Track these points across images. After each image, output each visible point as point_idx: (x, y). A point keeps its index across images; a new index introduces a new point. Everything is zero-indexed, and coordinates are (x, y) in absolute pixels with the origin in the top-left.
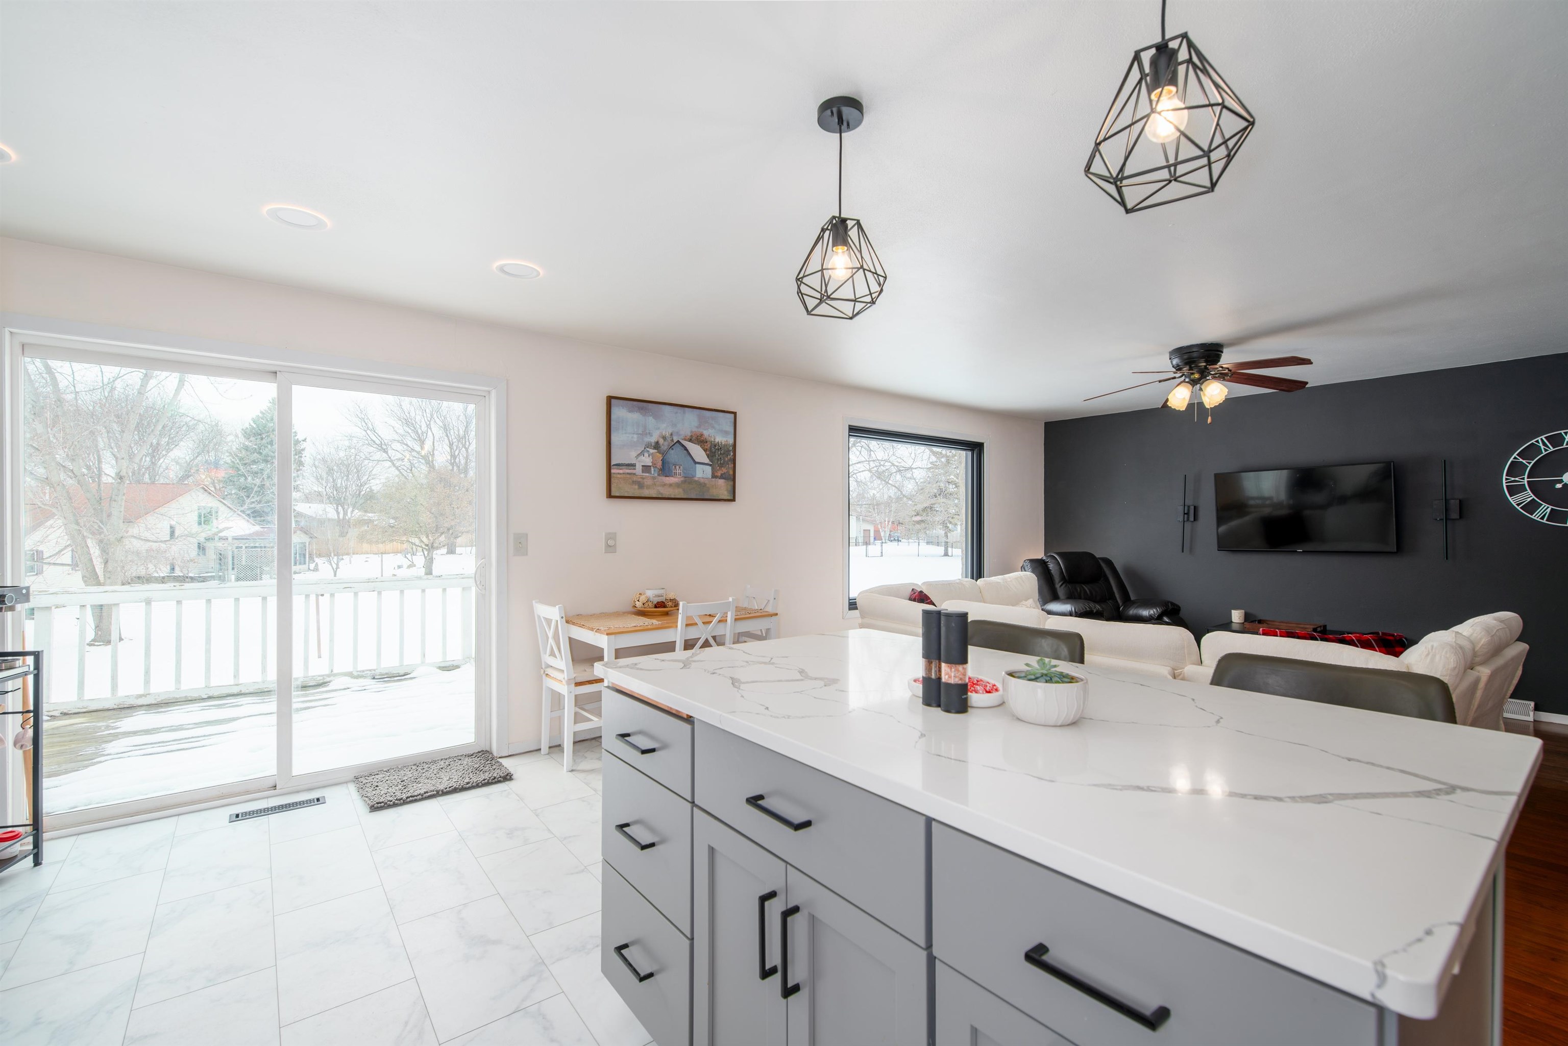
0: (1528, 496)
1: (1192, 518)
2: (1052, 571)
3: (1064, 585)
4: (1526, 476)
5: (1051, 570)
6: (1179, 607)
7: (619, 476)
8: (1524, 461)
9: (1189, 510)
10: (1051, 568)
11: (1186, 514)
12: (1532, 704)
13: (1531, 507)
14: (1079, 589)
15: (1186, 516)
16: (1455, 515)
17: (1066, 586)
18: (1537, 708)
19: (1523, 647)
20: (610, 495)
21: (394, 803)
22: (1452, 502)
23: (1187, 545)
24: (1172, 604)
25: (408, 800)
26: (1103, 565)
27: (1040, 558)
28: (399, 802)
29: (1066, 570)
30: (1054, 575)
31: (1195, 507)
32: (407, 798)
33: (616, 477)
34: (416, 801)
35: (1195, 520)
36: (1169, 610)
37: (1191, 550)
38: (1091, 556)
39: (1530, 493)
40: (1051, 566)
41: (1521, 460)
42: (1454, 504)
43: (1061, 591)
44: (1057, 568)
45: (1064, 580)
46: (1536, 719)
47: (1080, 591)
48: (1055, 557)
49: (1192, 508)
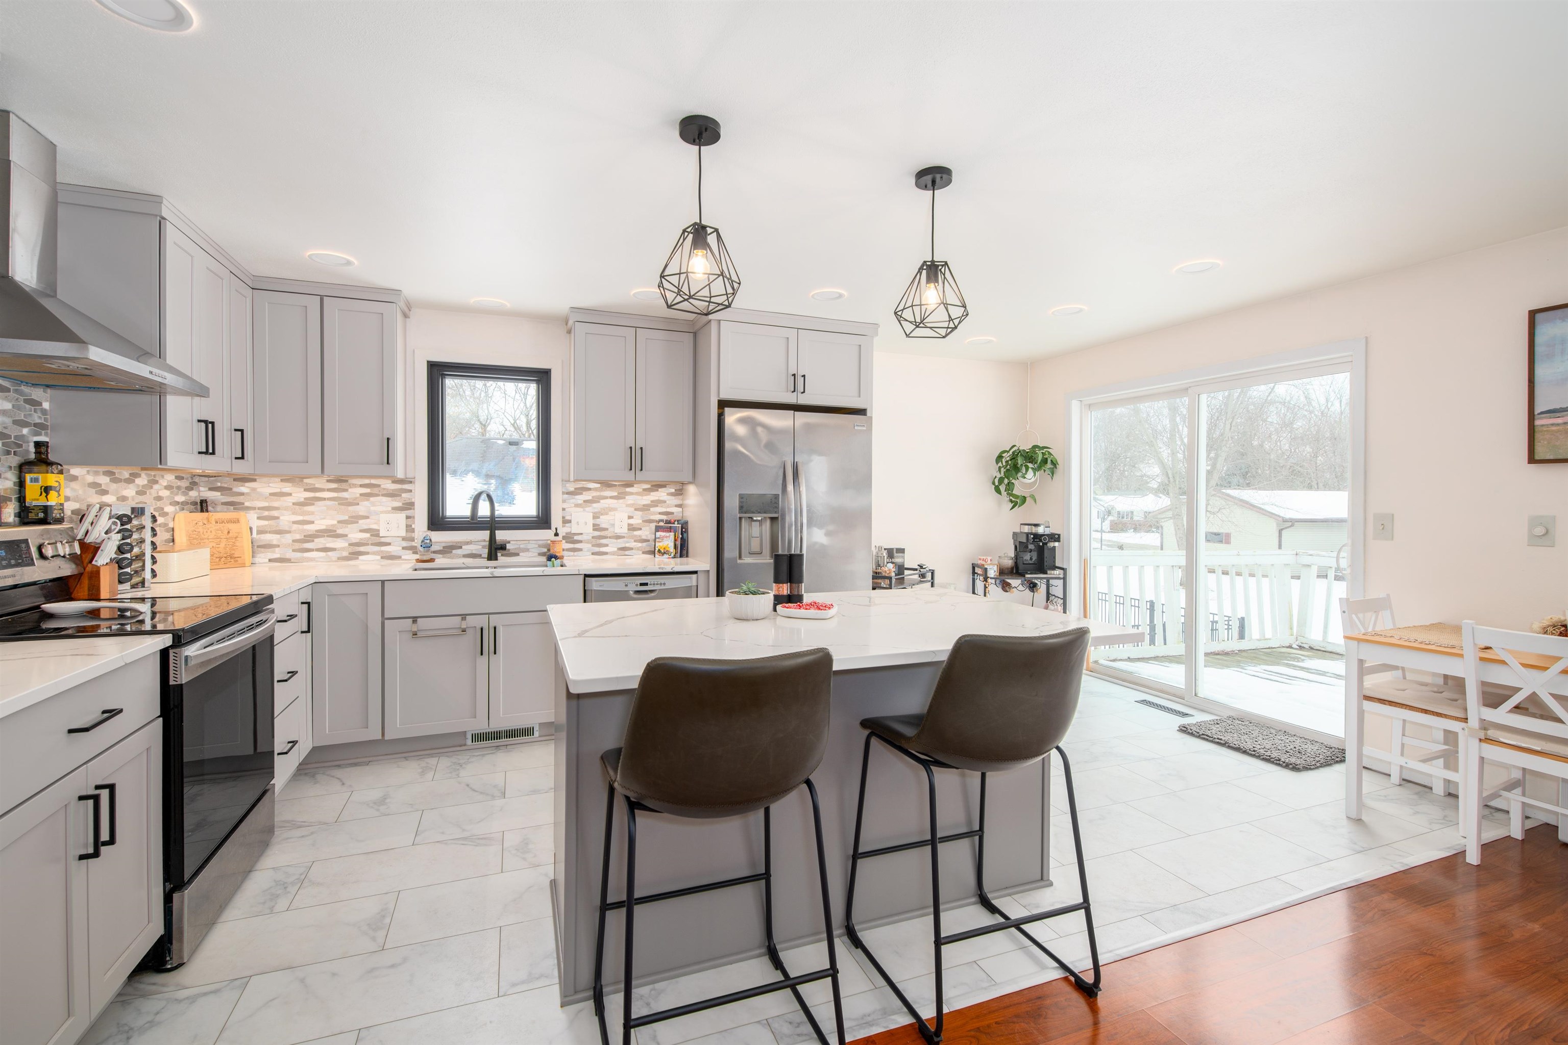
7: (1554, 428)
20: (1532, 459)
21: (1192, 732)
25: (1202, 736)
28: (1196, 733)
32: (1203, 734)
33: (1547, 431)
34: (1207, 740)
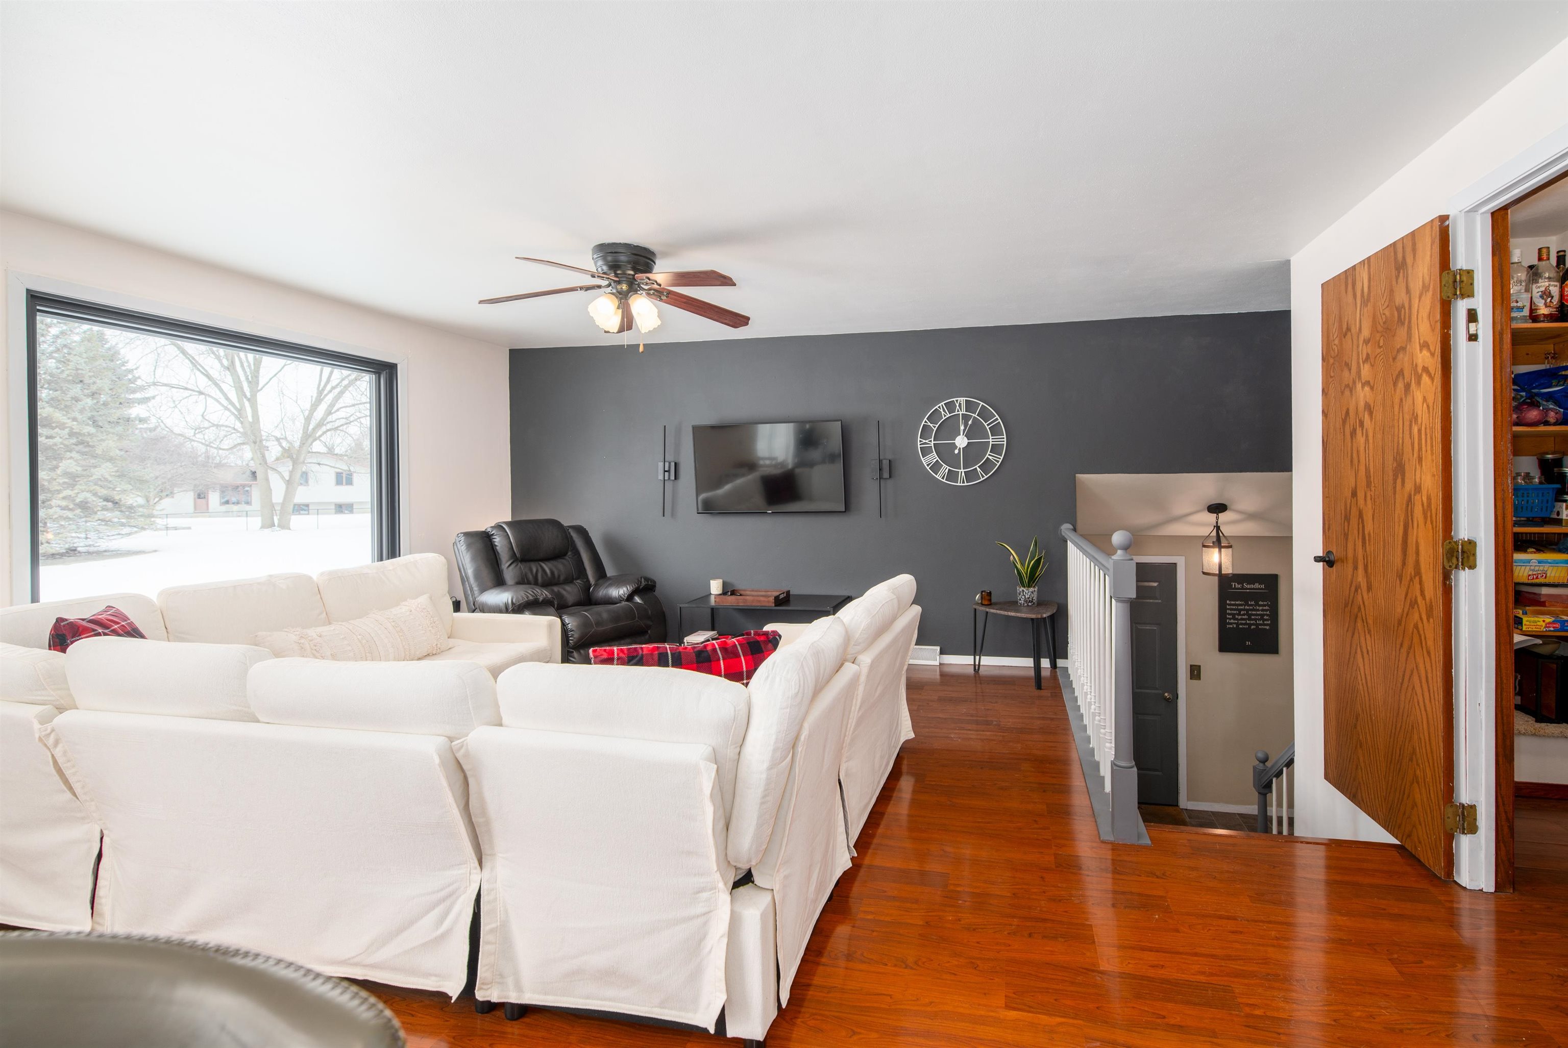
0: (934, 457)
1: (673, 477)
2: (498, 548)
3: (513, 566)
4: (932, 439)
5: (496, 546)
6: (655, 582)
8: (931, 425)
9: (669, 467)
10: (496, 544)
11: (666, 471)
12: (938, 648)
13: (936, 467)
14: (534, 570)
15: (667, 474)
16: (886, 475)
17: (516, 566)
18: (942, 653)
19: (917, 609)
22: (884, 462)
23: (667, 508)
24: (647, 579)
26: (574, 535)
27: (484, 530)
29: (517, 546)
30: (500, 552)
31: (676, 464)
35: (675, 479)
36: (641, 587)
37: (673, 514)
38: (555, 524)
39: (935, 455)
40: (498, 540)
41: (929, 424)
42: (886, 464)
43: (509, 573)
44: (505, 542)
45: (515, 559)
46: (941, 662)
47: (537, 571)
48: (504, 528)
49: (673, 464)
